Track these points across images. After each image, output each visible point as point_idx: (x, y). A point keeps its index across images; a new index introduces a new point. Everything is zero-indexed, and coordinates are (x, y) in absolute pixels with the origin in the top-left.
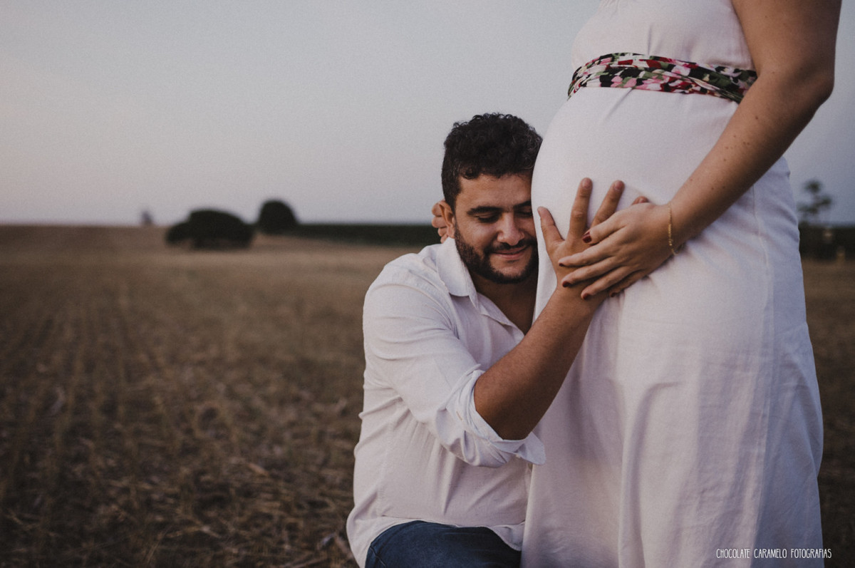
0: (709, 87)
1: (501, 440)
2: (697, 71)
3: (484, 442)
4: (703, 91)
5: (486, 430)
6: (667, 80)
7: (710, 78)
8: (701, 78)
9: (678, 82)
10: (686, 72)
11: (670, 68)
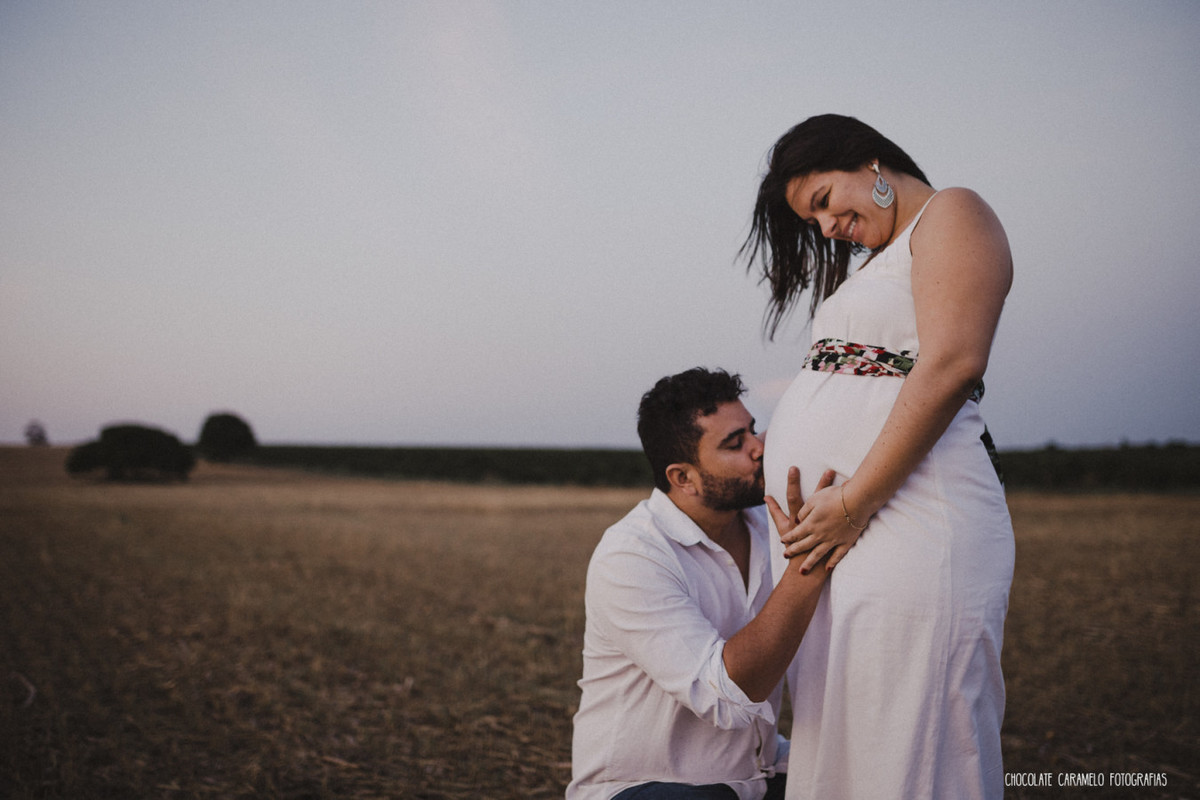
0: (894, 370)
1: (751, 703)
2: (883, 356)
3: (736, 707)
4: (890, 374)
5: (738, 694)
7: (895, 362)
8: (886, 362)
10: (874, 357)
11: (861, 353)
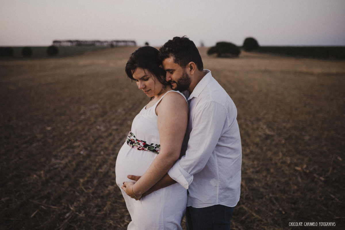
0: (148, 150)
6: (139, 147)
9: (141, 148)
10: (143, 146)
